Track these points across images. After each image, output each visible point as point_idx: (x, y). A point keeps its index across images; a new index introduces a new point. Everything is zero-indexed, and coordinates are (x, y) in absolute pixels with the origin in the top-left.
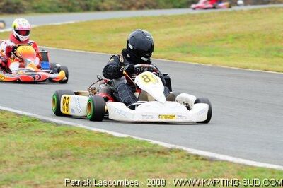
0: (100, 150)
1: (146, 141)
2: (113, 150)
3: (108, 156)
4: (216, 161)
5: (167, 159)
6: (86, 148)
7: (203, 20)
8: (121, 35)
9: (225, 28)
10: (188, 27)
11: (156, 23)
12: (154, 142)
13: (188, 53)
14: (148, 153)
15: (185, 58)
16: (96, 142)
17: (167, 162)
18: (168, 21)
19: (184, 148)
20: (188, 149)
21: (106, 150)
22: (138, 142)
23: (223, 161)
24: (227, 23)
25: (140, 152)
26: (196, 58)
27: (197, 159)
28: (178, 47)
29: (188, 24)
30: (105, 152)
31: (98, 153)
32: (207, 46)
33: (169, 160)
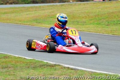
0: (24, 65)
1: (42, 61)
2: (30, 65)
3: (28, 67)
4: (78, 70)
5: (56, 69)
6: (17, 64)
7: (41, 9)
8: (7, 15)
9: (53, 12)
10: (36, 12)
11: (21, 10)
12: (45, 61)
13: (39, 23)
14: (45, 66)
15: (39, 25)
16: (20, 61)
17: (56, 70)
18: (26, 9)
19: (61, 64)
20: (63, 65)
21: (26, 65)
22: (39, 61)
23: (81, 70)
24: (53, 10)
25: (42, 66)
26: (43, 25)
27: (69, 69)
28: (34, 20)
29: (36, 10)
30: (26, 66)
31: (23, 66)
32: (46, 20)
33: (57, 69)
